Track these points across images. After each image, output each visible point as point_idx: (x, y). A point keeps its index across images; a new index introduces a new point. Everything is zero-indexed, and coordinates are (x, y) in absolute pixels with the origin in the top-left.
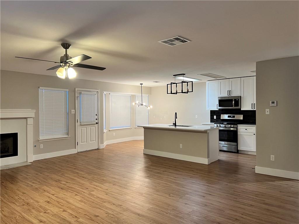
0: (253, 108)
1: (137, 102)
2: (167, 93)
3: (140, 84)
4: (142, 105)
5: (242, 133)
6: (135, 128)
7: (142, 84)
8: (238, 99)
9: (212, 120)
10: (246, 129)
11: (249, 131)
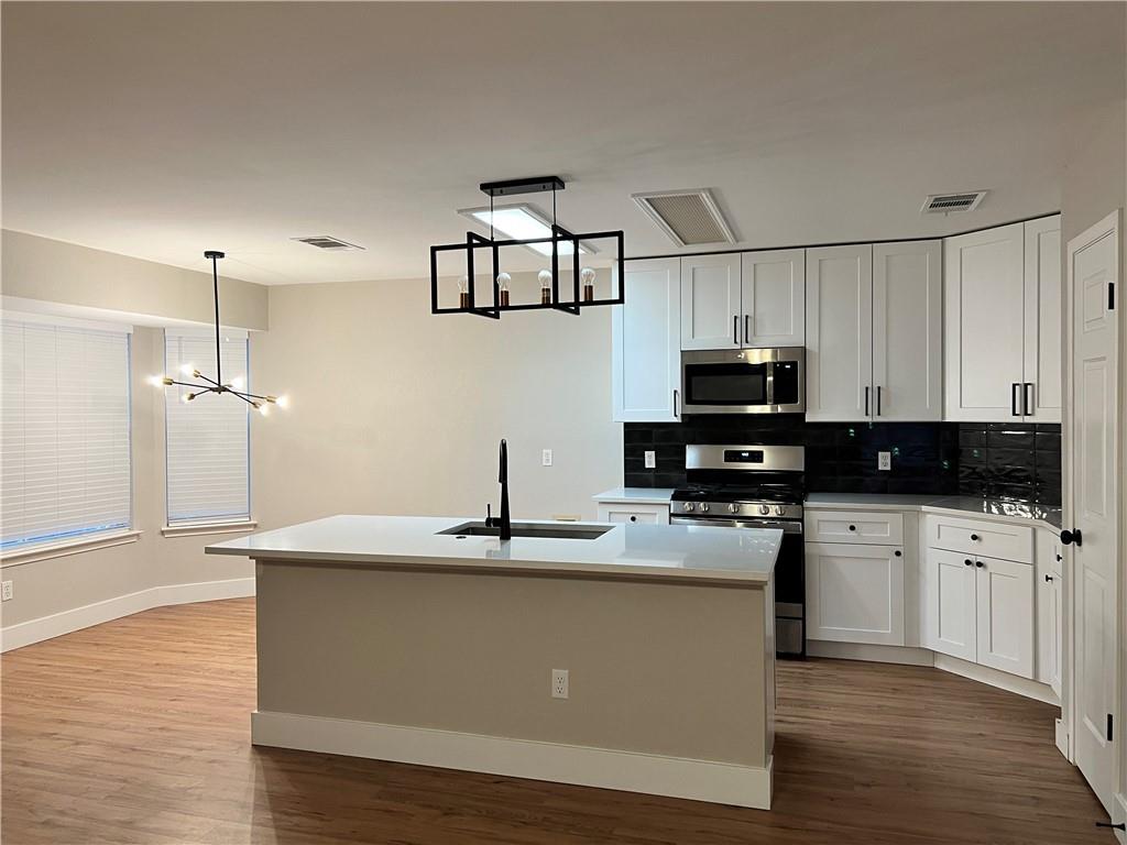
0: (870, 412)
1: (187, 370)
2: (435, 310)
3: (208, 254)
4: (221, 389)
5: (829, 550)
6: (163, 533)
7: (221, 255)
8: (794, 364)
9: (635, 476)
10: (852, 528)
11: (866, 533)
